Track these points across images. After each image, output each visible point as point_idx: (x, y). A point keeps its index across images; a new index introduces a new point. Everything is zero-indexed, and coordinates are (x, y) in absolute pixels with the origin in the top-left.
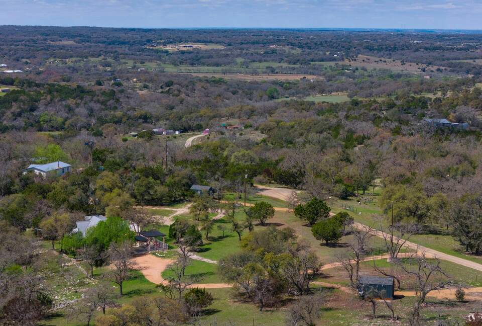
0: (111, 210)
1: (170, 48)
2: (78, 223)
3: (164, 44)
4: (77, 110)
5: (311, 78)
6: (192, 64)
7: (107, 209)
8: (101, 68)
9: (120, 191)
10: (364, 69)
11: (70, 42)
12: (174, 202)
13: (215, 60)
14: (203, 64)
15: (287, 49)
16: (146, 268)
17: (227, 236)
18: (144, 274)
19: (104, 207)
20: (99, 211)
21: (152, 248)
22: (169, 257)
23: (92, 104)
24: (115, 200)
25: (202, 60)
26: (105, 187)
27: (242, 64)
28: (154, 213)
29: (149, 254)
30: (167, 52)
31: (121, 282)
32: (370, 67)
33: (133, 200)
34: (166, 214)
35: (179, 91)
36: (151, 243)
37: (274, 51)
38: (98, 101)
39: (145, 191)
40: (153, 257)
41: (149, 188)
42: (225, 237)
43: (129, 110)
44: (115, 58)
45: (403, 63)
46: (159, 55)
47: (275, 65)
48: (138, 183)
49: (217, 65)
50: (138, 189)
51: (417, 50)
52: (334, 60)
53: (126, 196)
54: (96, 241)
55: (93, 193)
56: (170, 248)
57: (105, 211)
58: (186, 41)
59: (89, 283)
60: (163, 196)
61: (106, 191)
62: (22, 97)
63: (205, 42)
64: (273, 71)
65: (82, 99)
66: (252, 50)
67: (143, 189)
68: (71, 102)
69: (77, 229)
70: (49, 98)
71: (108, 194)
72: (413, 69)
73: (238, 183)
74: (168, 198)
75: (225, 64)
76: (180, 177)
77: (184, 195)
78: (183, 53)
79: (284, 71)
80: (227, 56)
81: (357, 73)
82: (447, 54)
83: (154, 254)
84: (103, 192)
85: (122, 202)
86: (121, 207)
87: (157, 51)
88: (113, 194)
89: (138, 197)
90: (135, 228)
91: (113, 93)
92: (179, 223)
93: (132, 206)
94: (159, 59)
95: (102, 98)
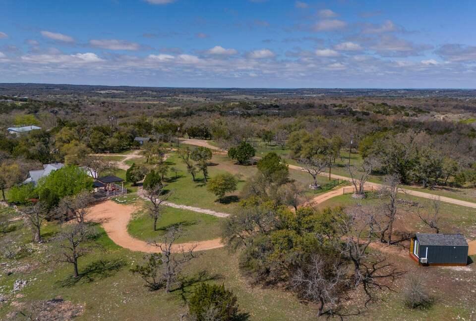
0: (69, 158)
1: (102, 92)
2: (31, 173)
3: (100, 91)
4: (59, 112)
5: (163, 103)
6: (112, 98)
7: (66, 158)
8: (72, 99)
9: (77, 142)
10: (183, 100)
11: (58, 89)
12: (122, 150)
13: (121, 96)
14: (117, 98)
15: (150, 92)
16: (107, 220)
17: (179, 177)
18: (106, 230)
19: (64, 156)
20: (58, 160)
21: (111, 193)
22: (130, 203)
23: (67, 110)
24: (73, 149)
25: (116, 96)
26: (64, 139)
27: (133, 98)
28: (110, 159)
29: (108, 200)
30: (101, 93)
31: (76, 259)
32: (185, 99)
33: (89, 149)
34: (119, 159)
35: (108, 106)
36: (110, 187)
37: (145, 93)
38: (70, 109)
39: (99, 143)
40: (113, 203)
41: (102, 140)
42: (178, 178)
43: (85, 112)
44: (79, 95)
45: (197, 97)
46: (98, 95)
47: (147, 98)
48: (93, 136)
49: (123, 98)
50: (93, 141)
51: (201, 93)
52: (170, 96)
53: (83, 146)
54: (47, 193)
55: (53, 144)
56: (129, 191)
57: (64, 159)
58: (109, 90)
59: (33, 252)
60: (113, 146)
61: (64, 142)
62: (31, 106)
63: (117, 90)
64: (146, 100)
65: (62, 107)
66: (136, 93)
67: (97, 141)
68: (56, 109)
69: (30, 178)
70: (45, 107)
71: (66, 145)
72: (201, 99)
73: (170, 135)
74: (118, 147)
75: (127, 98)
76: (125, 132)
77: (130, 145)
78: (108, 94)
79: (150, 100)
80: (126, 95)
81: (180, 101)
82: (213, 94)
83: (113, 200)
84: (62, 144)
85: (79, 151)
86: (78, 155)
87: (97, 93)
88: (71, 145)
89: (93, 147)
90: (92, 174)
91: (77, 105)
92: (137, 167)
93: (89, 154)
94: (98, 96)
95: (72, 107)
